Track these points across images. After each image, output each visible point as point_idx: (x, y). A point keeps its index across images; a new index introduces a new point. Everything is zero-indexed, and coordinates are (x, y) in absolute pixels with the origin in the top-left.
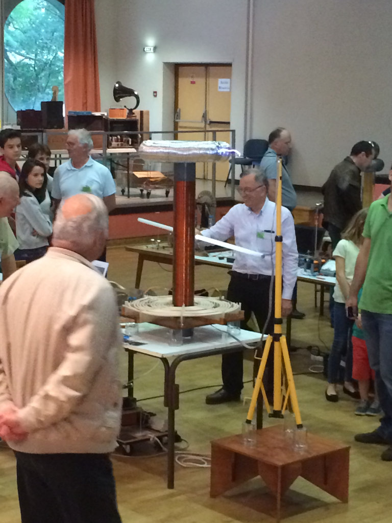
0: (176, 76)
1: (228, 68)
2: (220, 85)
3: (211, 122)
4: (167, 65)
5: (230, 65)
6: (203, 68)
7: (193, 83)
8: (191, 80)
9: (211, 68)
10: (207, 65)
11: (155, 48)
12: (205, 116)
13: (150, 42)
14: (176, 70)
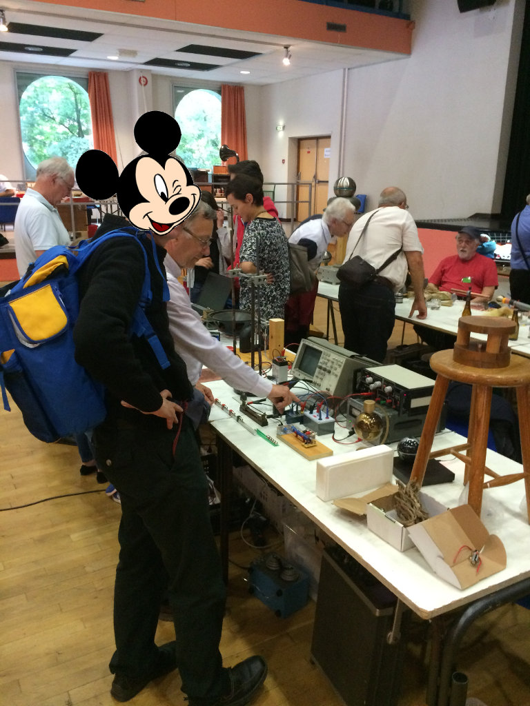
0: (299, 148)
1: (327, 140)
2: (325, 153)
3: (319, 182)
4: (291, 139)
5: (329, 137)
6: (315, 141)
7: (309, 152)
8: (307, 150)
9: (320, 140)
10: (317, 138)
11: (284, 127)
12: (315, 177)
13: (281, 123)
14: (298, 143)
